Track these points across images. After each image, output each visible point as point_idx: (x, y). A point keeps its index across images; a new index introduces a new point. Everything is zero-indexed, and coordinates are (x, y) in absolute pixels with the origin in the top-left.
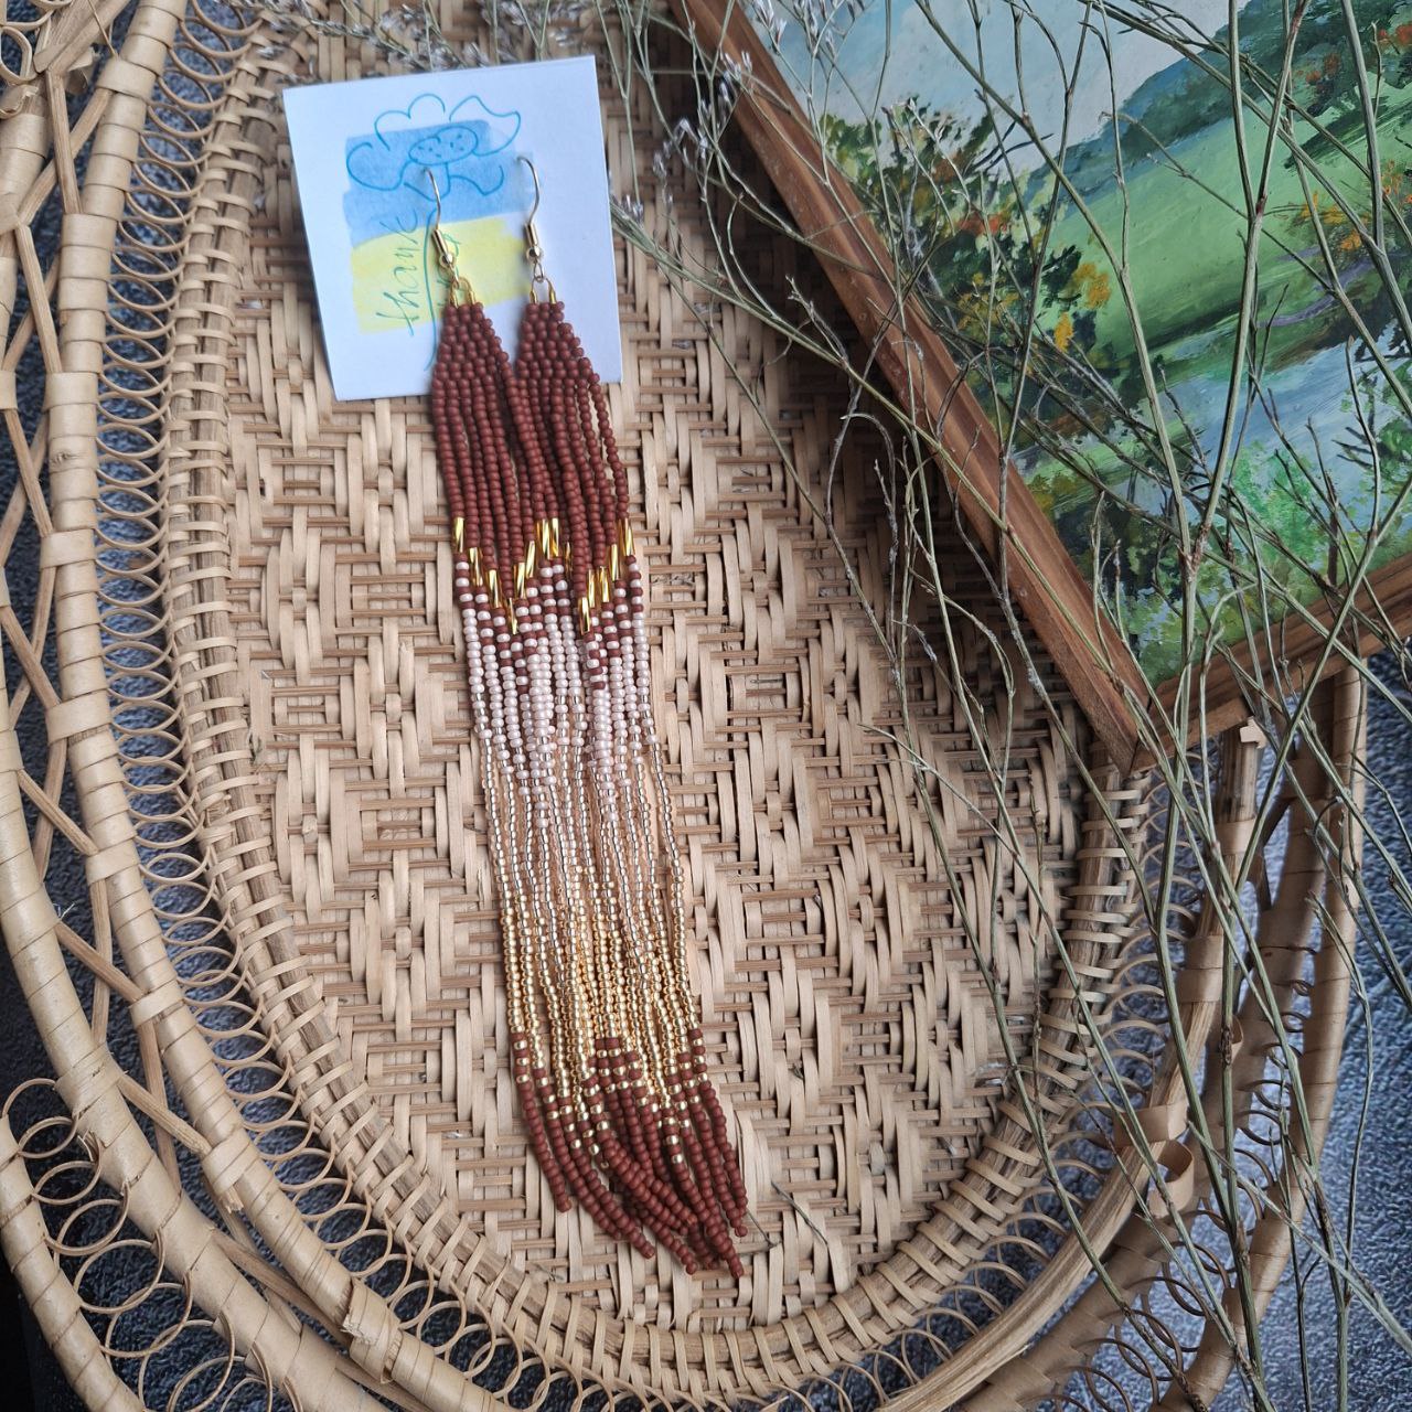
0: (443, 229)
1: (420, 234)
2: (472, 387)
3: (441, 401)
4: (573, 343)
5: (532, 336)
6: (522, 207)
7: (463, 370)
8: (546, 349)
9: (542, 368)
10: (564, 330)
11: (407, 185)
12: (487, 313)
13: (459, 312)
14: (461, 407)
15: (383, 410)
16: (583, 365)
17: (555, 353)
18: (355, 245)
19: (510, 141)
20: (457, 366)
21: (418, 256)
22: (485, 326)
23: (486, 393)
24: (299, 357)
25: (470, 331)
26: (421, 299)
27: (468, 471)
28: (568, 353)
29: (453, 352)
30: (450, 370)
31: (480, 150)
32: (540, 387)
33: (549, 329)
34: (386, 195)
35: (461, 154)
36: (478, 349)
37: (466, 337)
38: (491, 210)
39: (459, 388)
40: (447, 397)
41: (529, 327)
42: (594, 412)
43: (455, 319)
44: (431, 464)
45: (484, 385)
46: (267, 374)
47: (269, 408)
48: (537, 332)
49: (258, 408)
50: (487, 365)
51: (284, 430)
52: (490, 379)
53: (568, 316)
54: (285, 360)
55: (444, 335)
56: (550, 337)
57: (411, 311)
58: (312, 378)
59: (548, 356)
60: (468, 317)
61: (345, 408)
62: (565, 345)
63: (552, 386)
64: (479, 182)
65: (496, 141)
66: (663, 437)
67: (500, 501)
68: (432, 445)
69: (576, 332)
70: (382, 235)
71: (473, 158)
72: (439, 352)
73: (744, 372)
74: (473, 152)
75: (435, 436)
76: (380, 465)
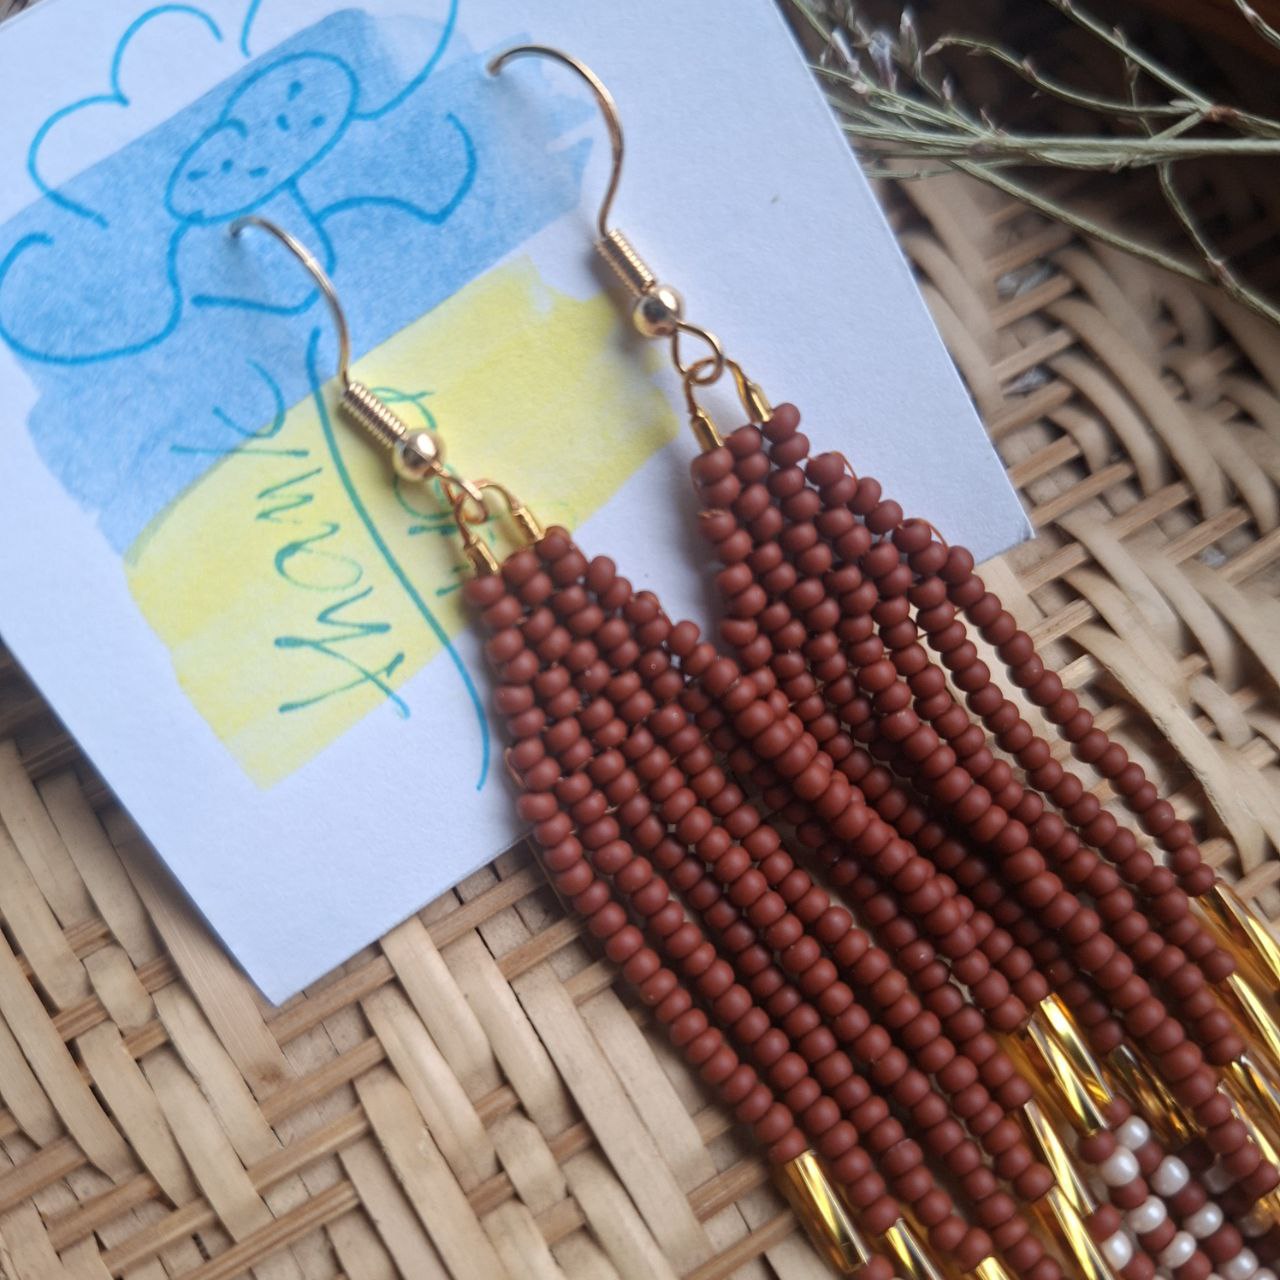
0: (365, 376)
1: (304, 423)
2: (633, 762)
3: (570, 849)
4: (864, 500)
5: (741, 541)
6: (561, 200)
7: (589, 731)
8: (794, 555)
9: (803, 612)
10: (826, 474)
11: (201, 300)
12: (589, 544)
13: (512, 581)
14: (629, 831)
15: (417, 956)
16: (911, 541)
17: (822, 554)
18: (128, 549)
19: (449, 29)
20: (568, 728)
21: (327, 486)
22: (600, 581)
23: (680, 759)
24: (109, 938)
25: (564, 618)
26: (389, 602)
27: (739, 999)
28: (861, 536)
29: (543, 700)
30: (555, 751)
31: (373, 99)
32: (816, 664)
33: (783, 499)
34: (153, 359)
35: (324, 134)
36: (607, 652)
37: (559, 639)
38: (475, 257)
39: (602, 783)
40: (582, 828)
41: (725, 520)
42: (987, 653)
43: (508, 607)
44: (625, 1037)
45: (663, 739)
46: (44, 1043)
47: (97, 1141)
48: (748, 521)
49: (65, 1157)
50: (649, 683)
51: (171, 1182)
52: (673, 715)
53: (819, 436)
54: (77, 976)
55: (495, 669)
56: (793, 516)
57: (374, 652)
58: (176, 979)
59: (805, 572)
60: (540, 584)
61: (309, 1013)
62: (842, 516)
63: (849, 645)
64: (407, 191)
65: (410, 54)
66: (1140, 620)
67: (879, 1040)
68: (594, 978)
69: (860, 467)
70: (196, 479)
71: (360, 131)
72: (501, 721)
73: (1203, 370)
74: (352, 114)
75: (593, 947)
76: (488, 1122)
